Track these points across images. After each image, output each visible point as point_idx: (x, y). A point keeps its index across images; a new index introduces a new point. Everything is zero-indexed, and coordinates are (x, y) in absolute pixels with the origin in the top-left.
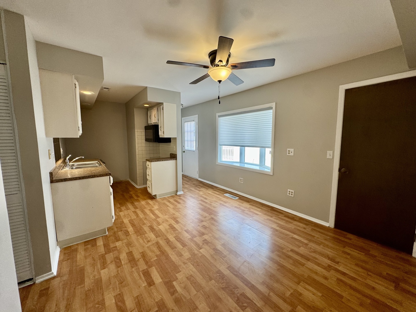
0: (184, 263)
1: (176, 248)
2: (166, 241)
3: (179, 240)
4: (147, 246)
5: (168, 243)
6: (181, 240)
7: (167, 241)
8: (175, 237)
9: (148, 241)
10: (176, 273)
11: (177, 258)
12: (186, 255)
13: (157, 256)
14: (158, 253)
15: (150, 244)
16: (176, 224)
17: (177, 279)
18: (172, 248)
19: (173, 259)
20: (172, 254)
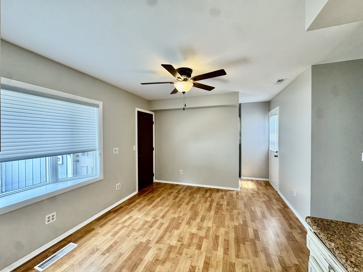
0: (229, 227)
1: (225, 239)
2: (228, 251)
3: (216, 244)
4: (250, 261)
5: (228, 248)
6: (214, 243)
7: (226, 251)
8: (217, 250)
9: (246, 266)
10: (237, 226)
11: (230, 232)
12: (222, 231)
13: (244, 244)
14: (242, 245)
15: (246, 261)
16: (197, 268)
17: (239, 224)
18: (228, 242)
19: (233, 233)
20: (232, 237)
